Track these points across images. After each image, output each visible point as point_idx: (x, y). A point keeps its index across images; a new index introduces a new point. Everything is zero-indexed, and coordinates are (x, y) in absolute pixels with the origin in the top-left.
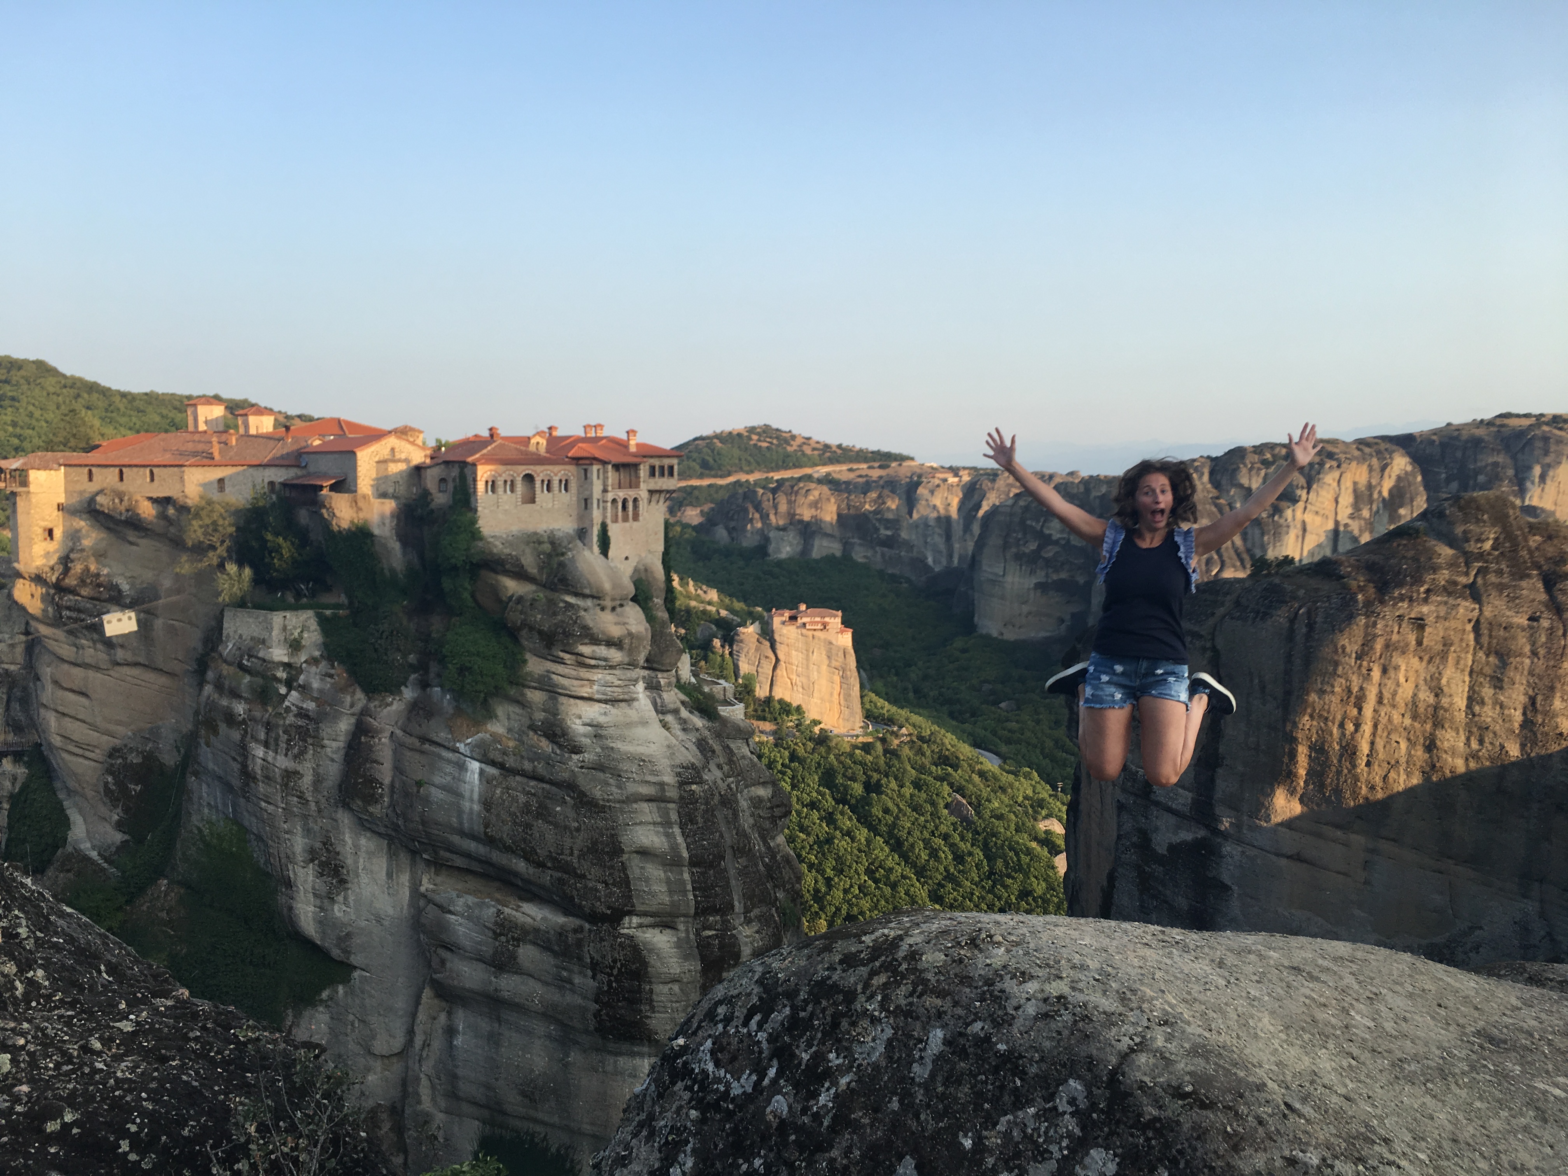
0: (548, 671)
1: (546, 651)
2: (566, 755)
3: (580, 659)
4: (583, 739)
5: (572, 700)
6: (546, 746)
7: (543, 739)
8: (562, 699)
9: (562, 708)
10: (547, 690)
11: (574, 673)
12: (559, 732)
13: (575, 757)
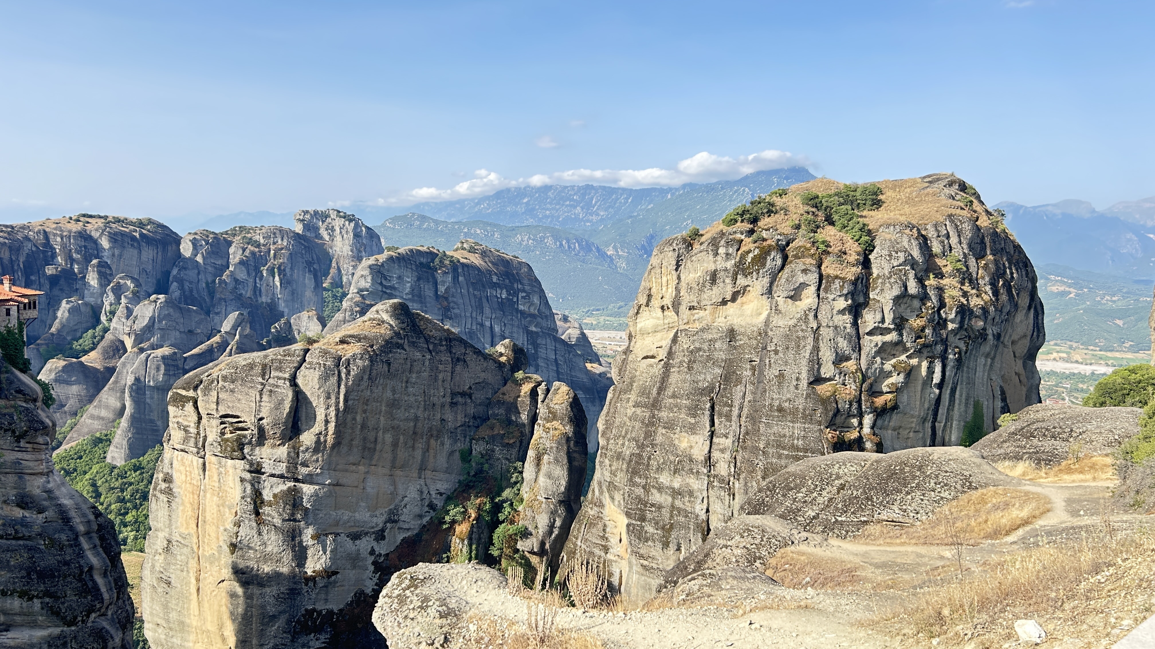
0: (18, 459)
1: (15, 445)
2: (34, 516)
3: (35, 446)
4: (44, 503)
5: (33, 477)
6: (19, 513)
7: (15, 508)
8: (27, 477)
9: (28, 484)
10: (16, 473)
11: (33, 456)
12: (29, 500)
13: (40, 516)
